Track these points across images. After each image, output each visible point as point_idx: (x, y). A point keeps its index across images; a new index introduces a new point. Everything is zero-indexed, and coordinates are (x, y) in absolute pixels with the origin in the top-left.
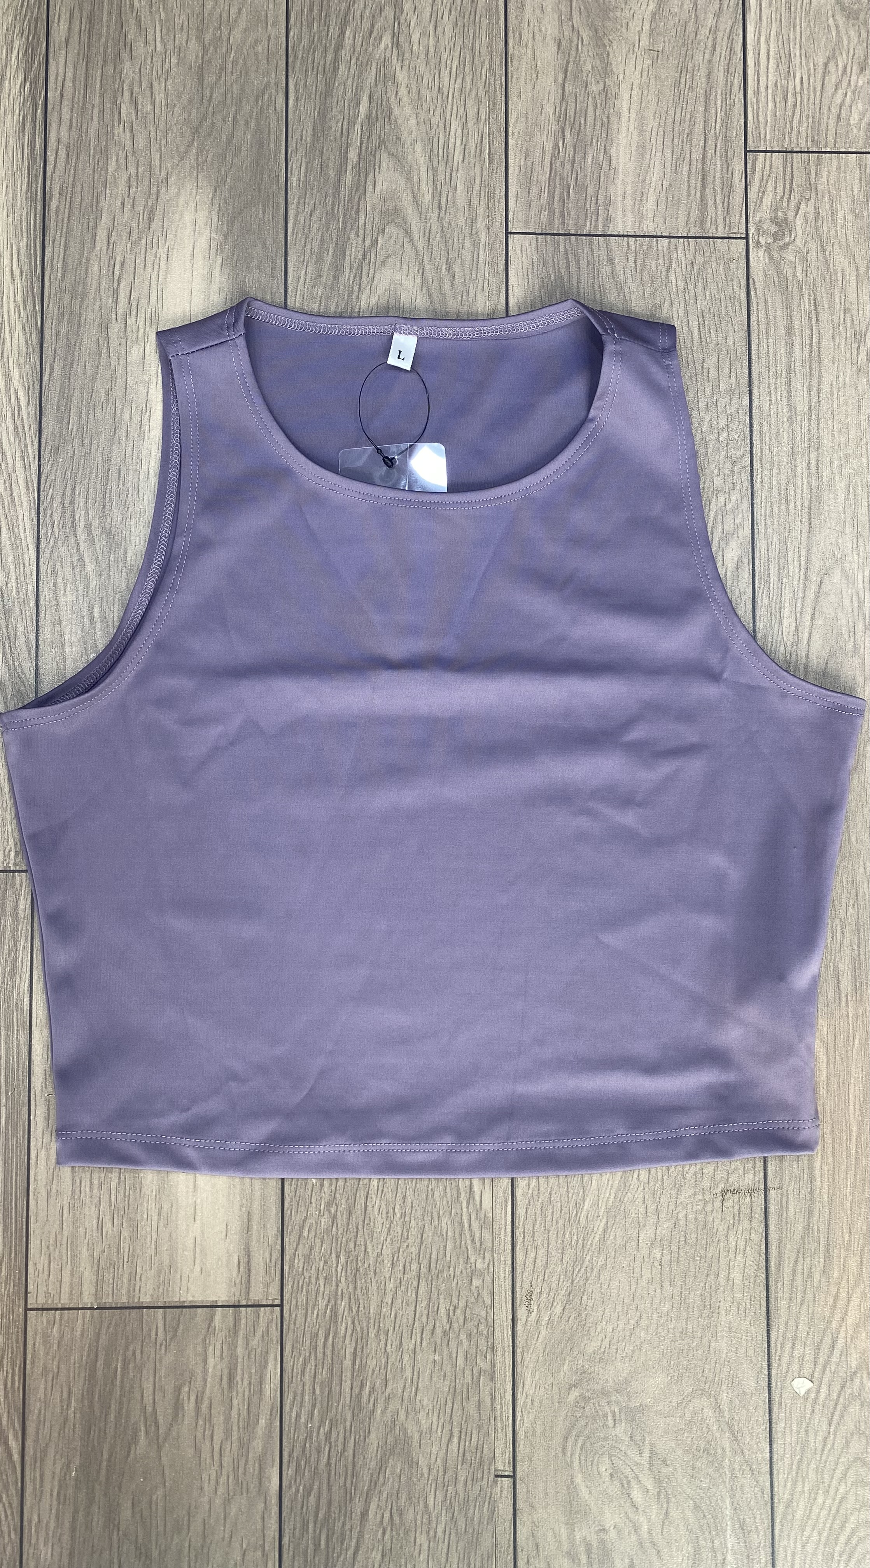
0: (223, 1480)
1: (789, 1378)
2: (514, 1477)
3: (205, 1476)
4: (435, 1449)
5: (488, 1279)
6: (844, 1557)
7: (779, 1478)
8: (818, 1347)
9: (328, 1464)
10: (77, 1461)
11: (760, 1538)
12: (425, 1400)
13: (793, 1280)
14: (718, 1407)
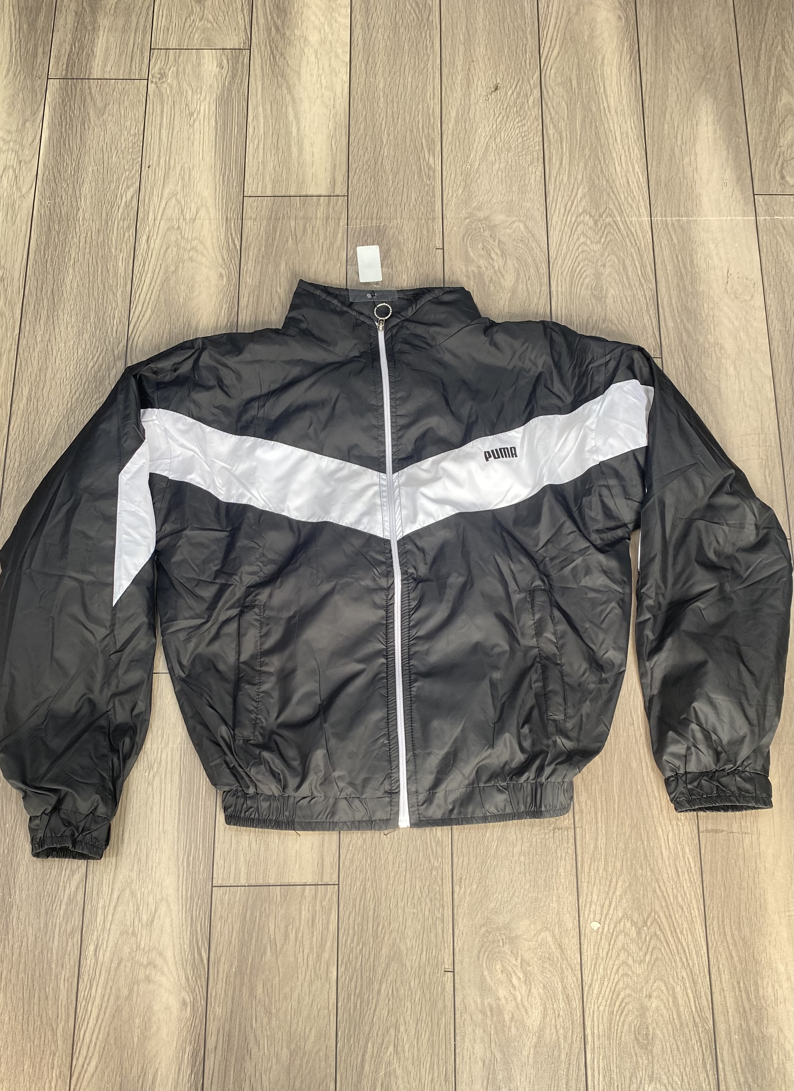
0: (308, 973)
1: (589, 921)
2: (454, 972)
3: (299, 971)
4: (414, 957)
5: (440, 871)
6: (619, 1013)
7: (586, 973)
8: (603, 906)
9: (361, 965)
10: (236, 963)
11: (576, 1003)
12: (409, 932)
13: (589, 872)
14: (554, 936)
